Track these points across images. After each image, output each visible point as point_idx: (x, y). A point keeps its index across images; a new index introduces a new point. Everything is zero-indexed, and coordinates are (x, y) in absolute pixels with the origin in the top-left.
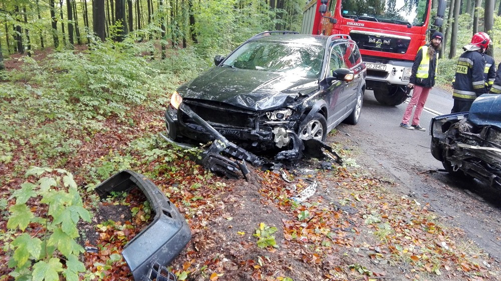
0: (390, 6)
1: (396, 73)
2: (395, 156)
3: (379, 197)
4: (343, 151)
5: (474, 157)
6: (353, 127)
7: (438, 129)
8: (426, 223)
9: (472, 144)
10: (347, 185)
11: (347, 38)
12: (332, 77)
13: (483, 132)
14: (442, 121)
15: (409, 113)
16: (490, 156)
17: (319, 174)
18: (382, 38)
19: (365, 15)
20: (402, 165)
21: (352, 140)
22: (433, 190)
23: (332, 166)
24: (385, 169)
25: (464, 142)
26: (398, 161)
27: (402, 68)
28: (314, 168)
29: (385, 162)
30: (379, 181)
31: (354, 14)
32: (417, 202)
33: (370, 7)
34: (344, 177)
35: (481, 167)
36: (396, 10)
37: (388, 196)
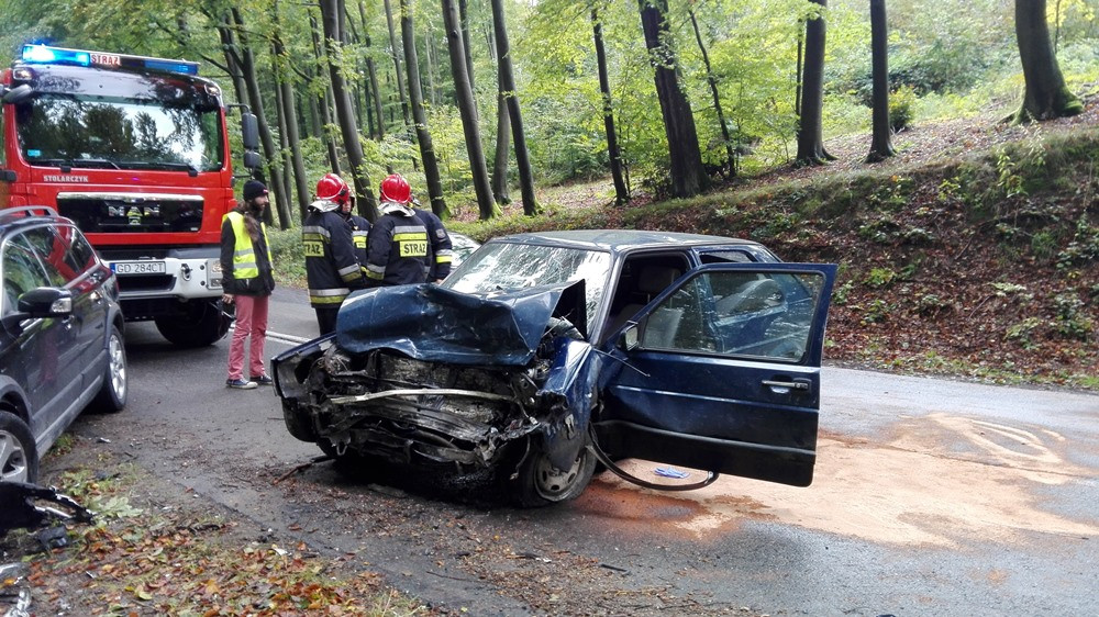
0: (145, 132)
1: (192, 273)
2: (221, 458)
3: (193, 571)
4: (96, 485)
5: (367, 417)
6: (117, 417)
7: (289, 379)
8: (303, 589)
9: (359, 393)
10: (113, 571)
11: (46, 213)
12: (17, 313)
13: (370, 363)
14: (292, 361)
15: (240, 356)
16: (393, 407)
17: (35, 568)
18: (141, 204)
19: (86, 157)
20: (241, 474)
21: (116, 450)
22: (309, 510)
23: (69, 533)
24: (202, 496)
25: (343, 393)
26: (228, 468)
27: (202, 261)
28: (18, 557)
29: (202, 482)
30: (191, 531)
31: (61, 156)
32: (278, 550)
33: (93, 139)
34: (102, 551)
35: (384, 431)
36: (160, 140)
37: (215, 558)
